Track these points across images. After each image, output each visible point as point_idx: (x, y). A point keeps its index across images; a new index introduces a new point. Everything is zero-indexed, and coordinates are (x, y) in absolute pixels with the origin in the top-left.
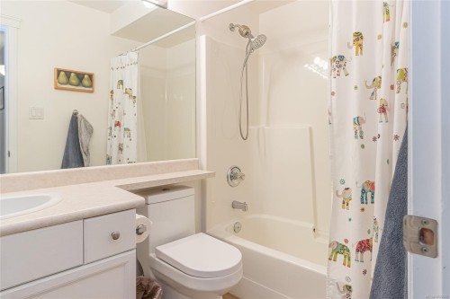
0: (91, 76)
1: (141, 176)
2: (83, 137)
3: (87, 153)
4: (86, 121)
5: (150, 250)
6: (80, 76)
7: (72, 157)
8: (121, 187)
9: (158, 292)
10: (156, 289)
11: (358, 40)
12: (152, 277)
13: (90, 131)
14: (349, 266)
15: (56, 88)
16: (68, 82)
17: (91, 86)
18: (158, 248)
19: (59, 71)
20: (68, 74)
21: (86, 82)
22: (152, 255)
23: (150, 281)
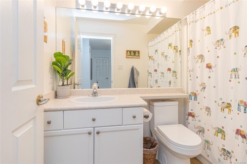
0: (139, 52)
1: (152, 93)
2: (135, 76)
3: (137, 83)
4: (136, 70)
5: (155, 127)
6: (135, 52)
7: (131, 84)
8: (141, 97)
9: (157, 146)
10: (156, 144)
11: (236, 30)
12: (156, 138)
13: (138, 74)
14: (224, 139)
15: (127, 58)
16: (131, 55)
17: (139, 56)
18: (158, 126)
19: (127, 51)
20: (130, 52)
21: (137, 54)
22: (156, 129)
23: (154, 140)
